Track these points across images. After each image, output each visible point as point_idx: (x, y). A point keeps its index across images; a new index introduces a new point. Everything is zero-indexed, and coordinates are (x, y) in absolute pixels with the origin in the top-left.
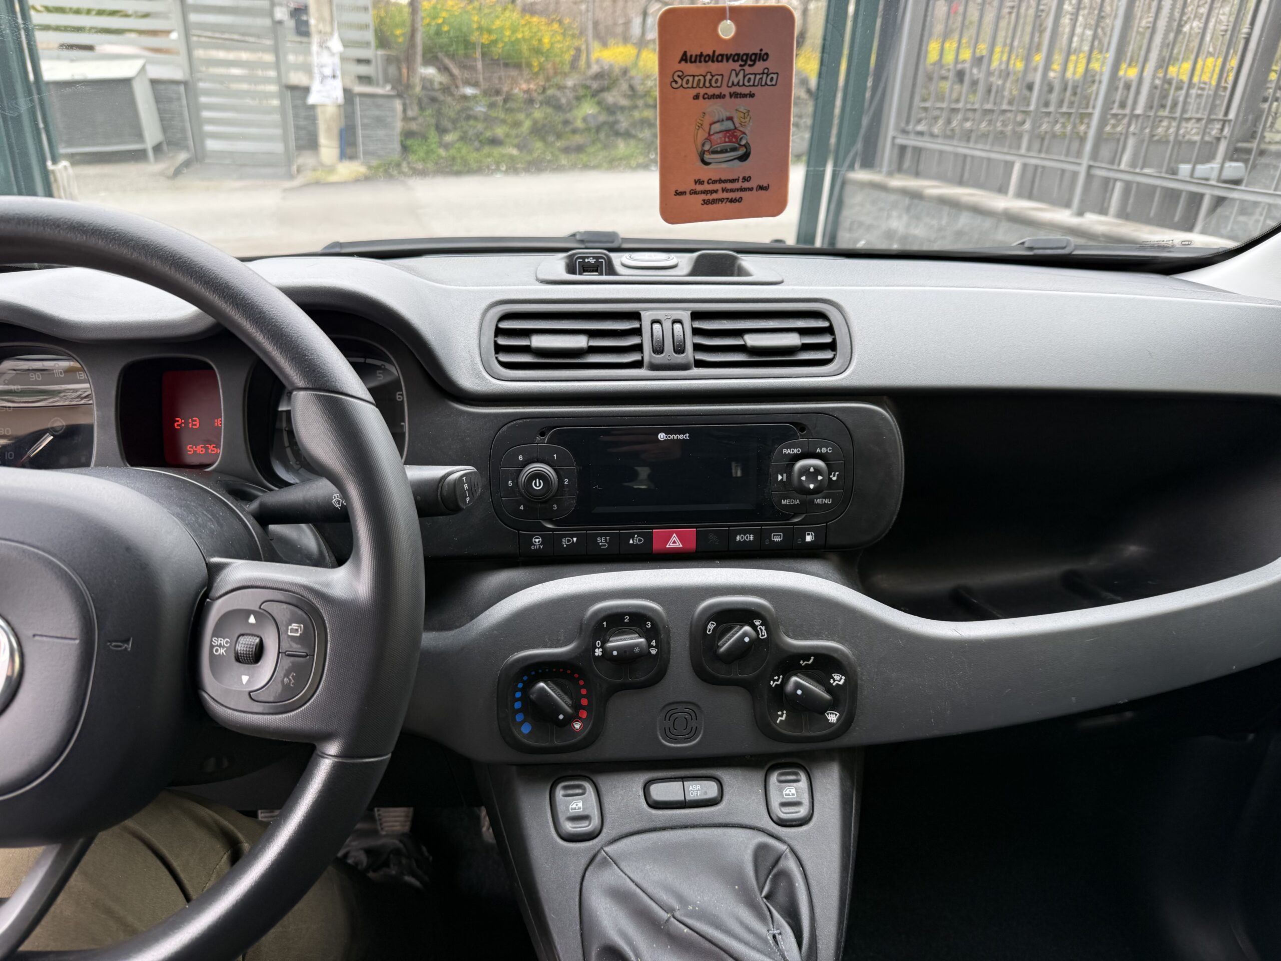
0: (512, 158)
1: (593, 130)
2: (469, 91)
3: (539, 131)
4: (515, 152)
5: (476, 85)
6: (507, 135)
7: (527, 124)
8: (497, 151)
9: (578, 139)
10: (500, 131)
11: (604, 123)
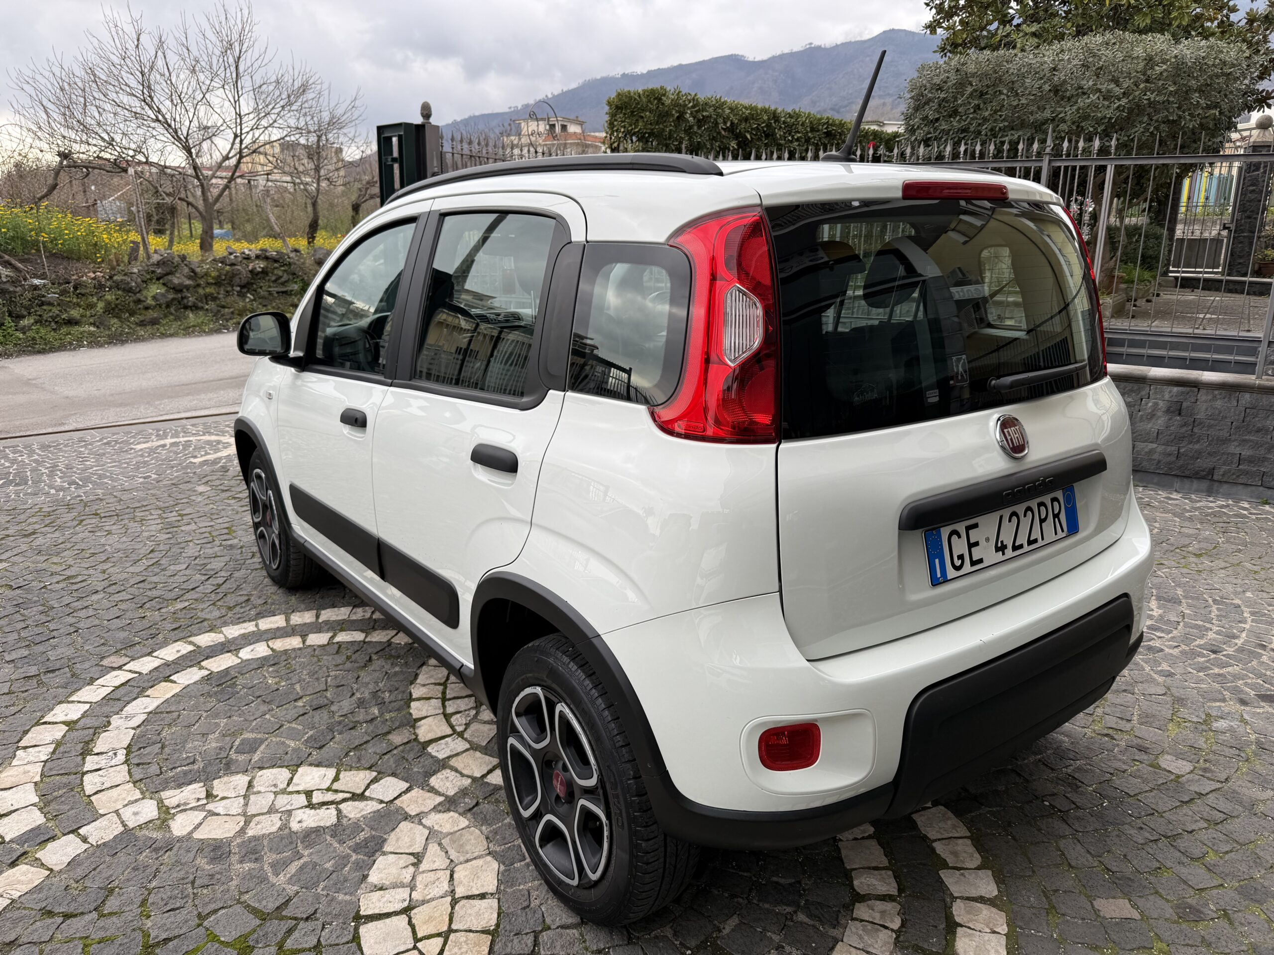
0: (91, 334)
1: (164, 306)
2: (37, 282)
3: (112, 310)
4: (92, 329)
5: (43, 276)
6: (82, 316)
7: (101, 305)
8: (75, 330)
9: (152, 314)
10: (75, 313)
11: (173, 299)
